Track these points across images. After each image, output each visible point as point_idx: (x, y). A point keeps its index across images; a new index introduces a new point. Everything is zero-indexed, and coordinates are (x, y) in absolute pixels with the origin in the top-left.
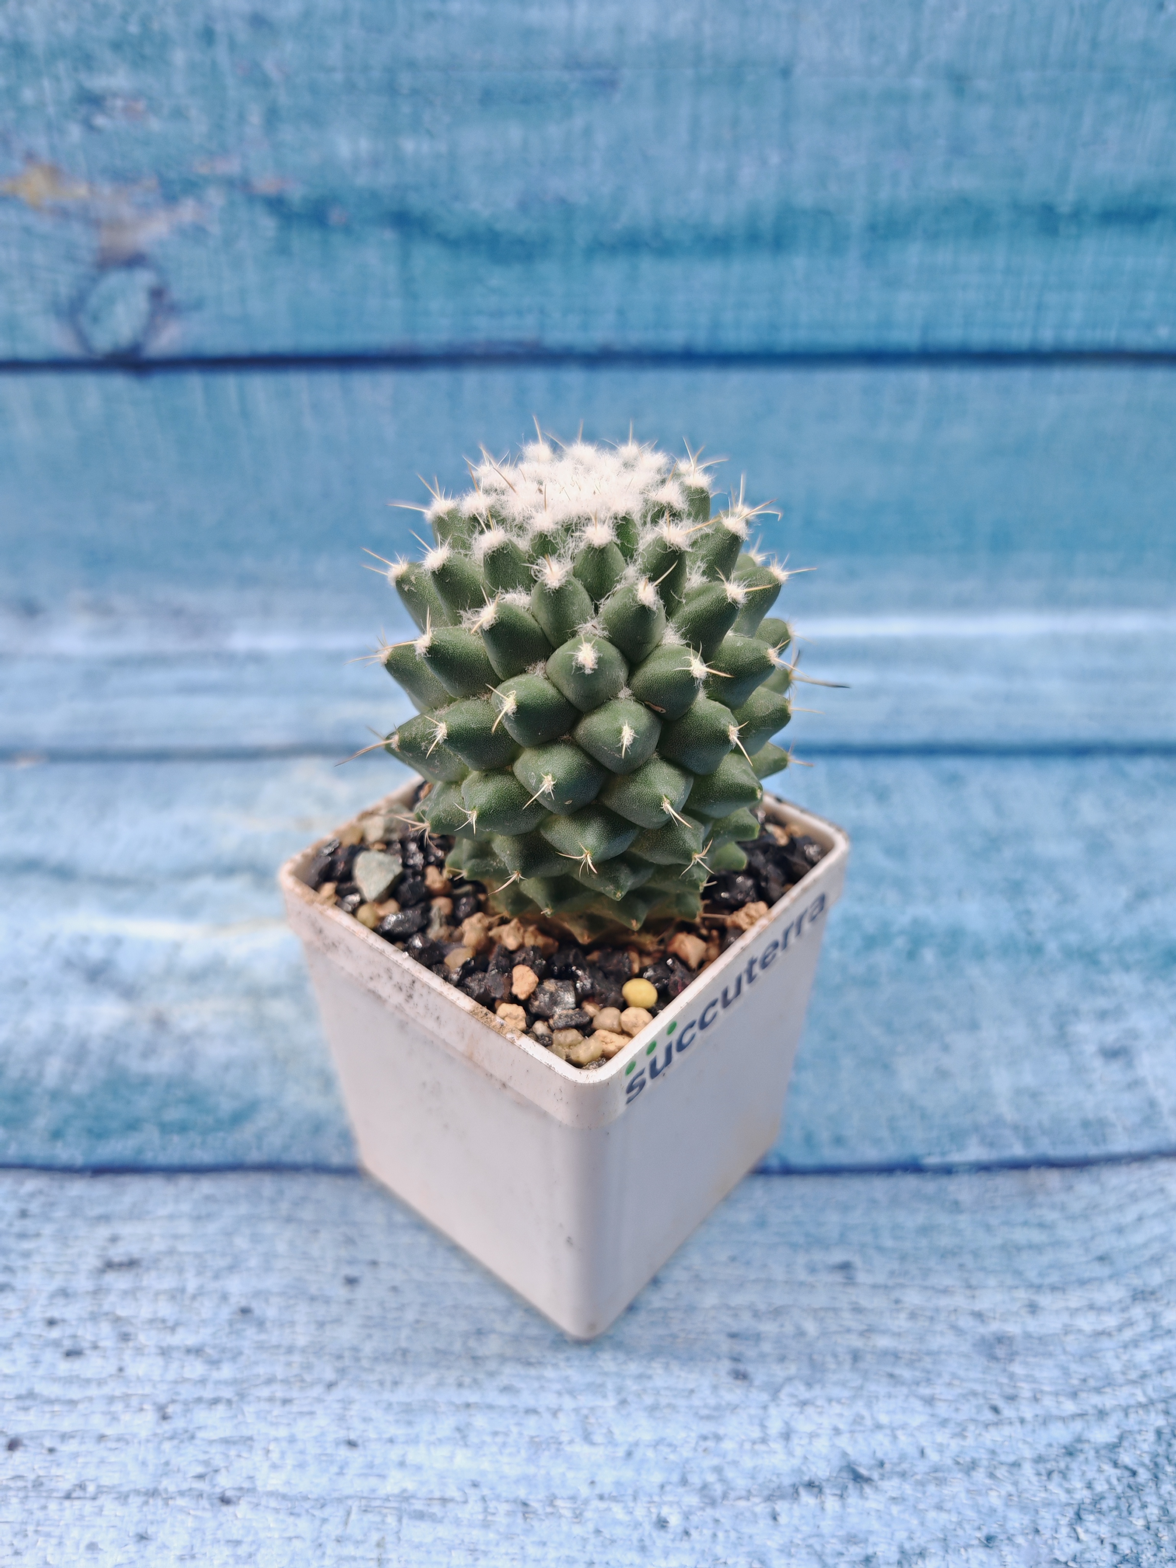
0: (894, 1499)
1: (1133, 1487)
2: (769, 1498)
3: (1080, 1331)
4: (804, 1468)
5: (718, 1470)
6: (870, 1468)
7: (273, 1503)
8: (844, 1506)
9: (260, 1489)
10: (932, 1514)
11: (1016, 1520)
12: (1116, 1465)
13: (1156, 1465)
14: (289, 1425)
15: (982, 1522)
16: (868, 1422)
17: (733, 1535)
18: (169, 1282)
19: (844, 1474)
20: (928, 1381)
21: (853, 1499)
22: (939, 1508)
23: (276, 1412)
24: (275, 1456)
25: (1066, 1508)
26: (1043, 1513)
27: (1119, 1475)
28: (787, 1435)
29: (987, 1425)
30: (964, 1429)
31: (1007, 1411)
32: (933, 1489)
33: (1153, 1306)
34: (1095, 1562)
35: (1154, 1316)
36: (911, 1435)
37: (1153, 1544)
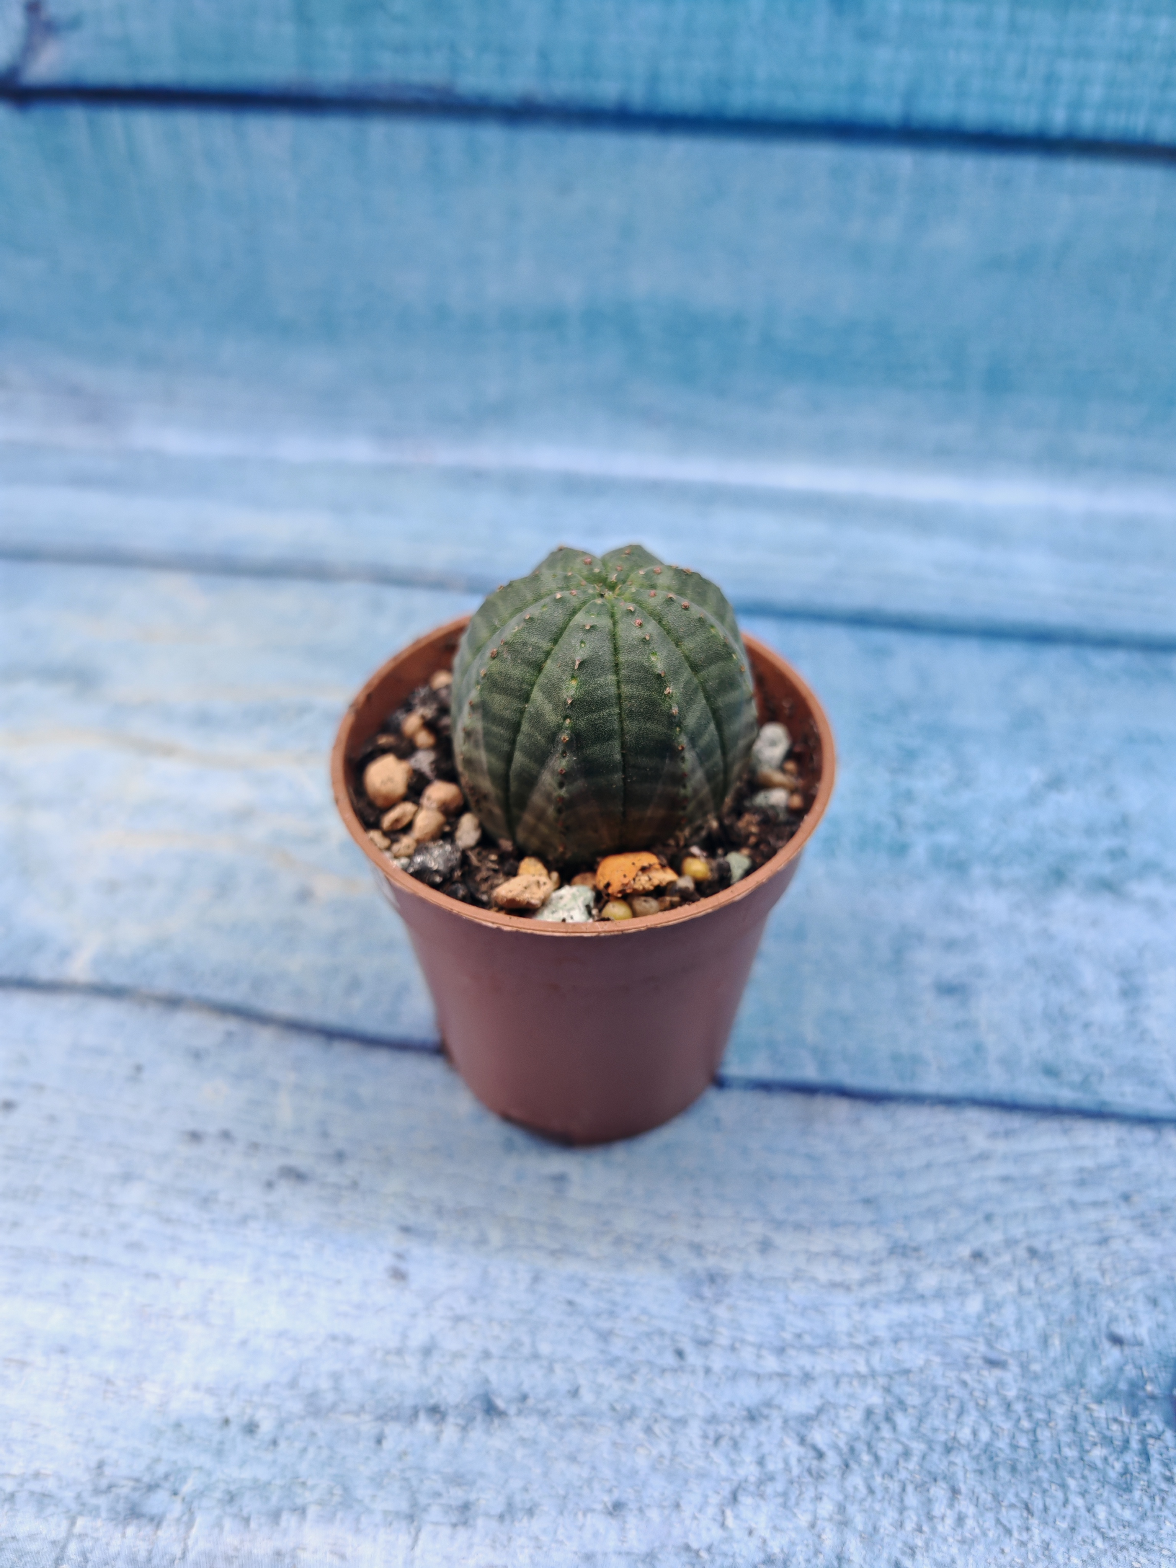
0: (523, 1441)
1: (814, 1472)
2: (381, 1418)
3: (814, 1279)
4: (434, 1390)
6: (509, 1401)
8: (462, 1440)
10: (561, 1465)
11: (658, 1487)
12: (802, 1441)
13: (852, 1450)
15: (616, 1484)
16: (526, 1350)
17: (325, 1453)
20: (612, 1314)
22: (572, 1458)
25: (723, 1484)
26: (692, 1485)
27: (802, 1455)
28: (427, 1351)
29: (663, 1371)
30: (635, 1372)
31: (694, 1358)
32: (574, 1435)
33: (912, 1265)
34: (733, 1556)
35: (909, 1276)
36: (571, 1370)
37: (811, 1547)
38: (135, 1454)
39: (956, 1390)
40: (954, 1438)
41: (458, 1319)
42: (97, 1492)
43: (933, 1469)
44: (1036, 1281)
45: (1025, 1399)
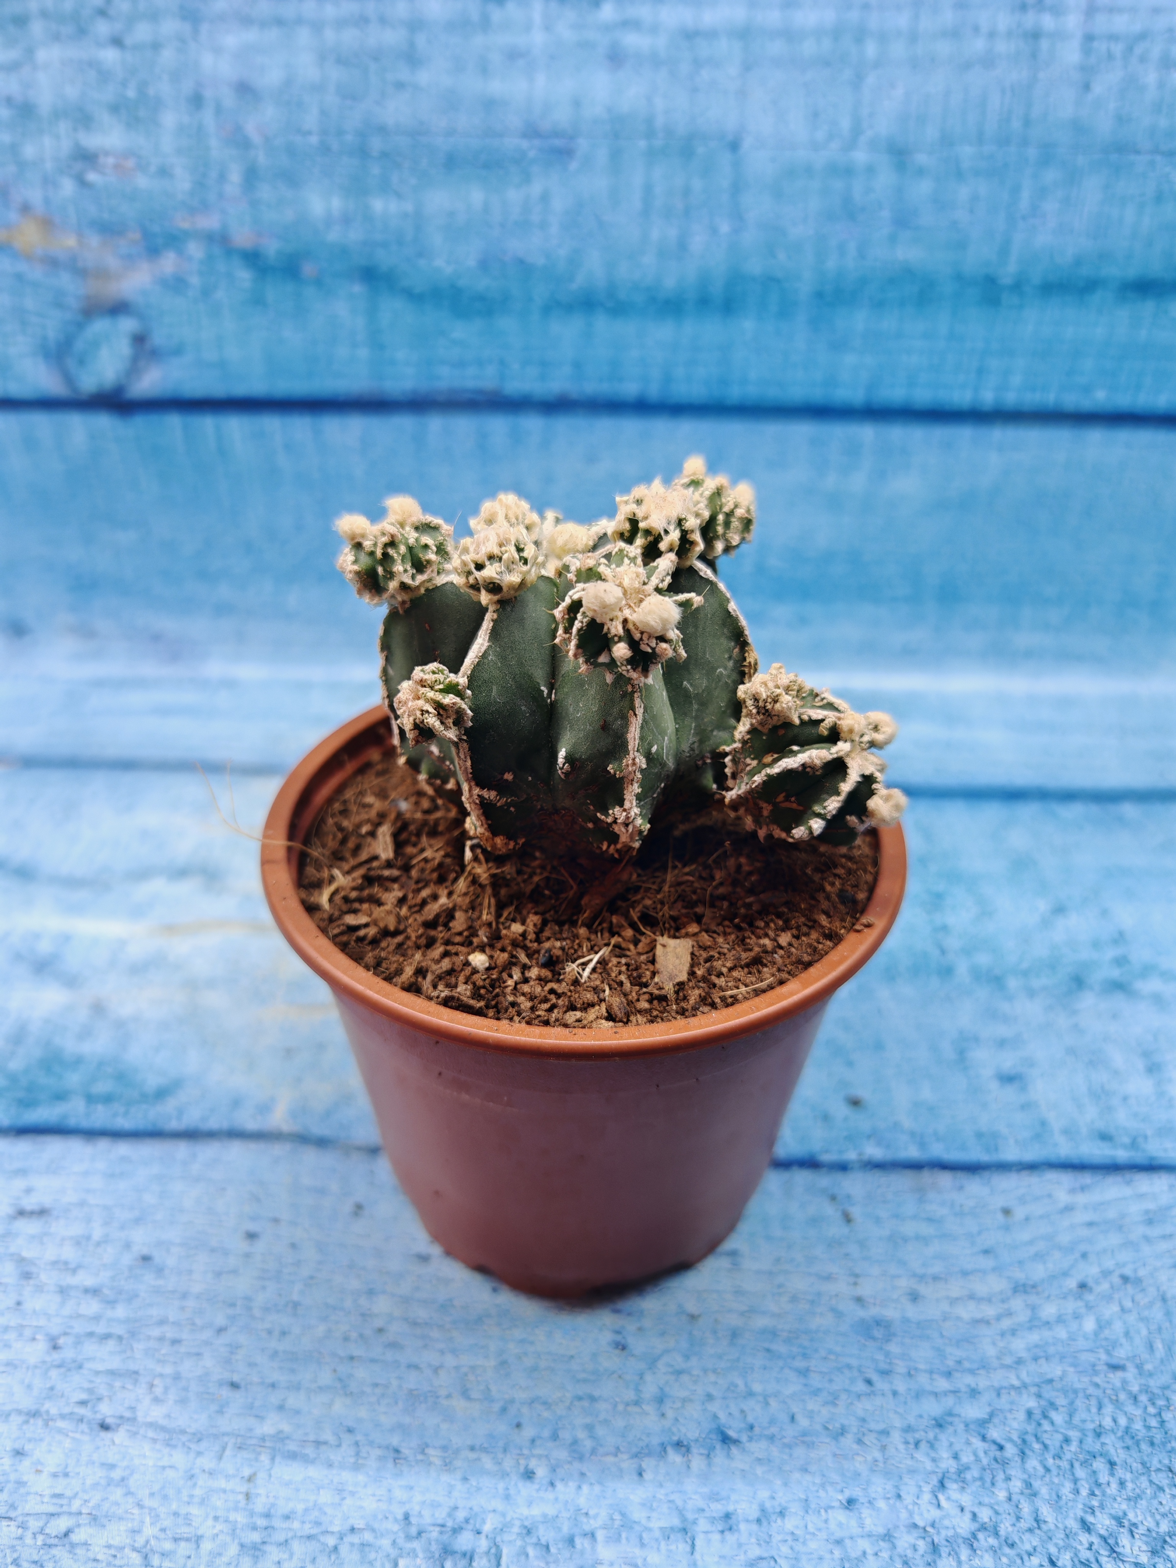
0: (759, 1460)
1: (999, 1460)
2: (636, 1456)
4: (674, 1430)
5: (590, 1428)
6: (740, 1431)
7: (151, 1434)
8: (709, 1465)
9: (140, 1419)
10: (797, 1475)
11: (879, 1483)
12: (984, 1438)
13: (1024, 1441)
14: (175, 1363)
15: (845, 1485)
16: (742, 1390)
17: (597, 1487)
18: (76, 1229)
19: (713, 1436)
20: (805, 1356)
21: (719, 1457)
22: (805, 1470)
23: (163, 1352)
24: (158, 1391)
25: (930, 1475)
26: (906, 1479)
27: (987, 1448)
28: (660, 1399)
29: (859, 1396)
30: (836, 1398)
31: (880, 1384)
32: (800, 1452)
33: (1033, 1299)
34: (954, 1528)
35: (1033, 1308)
36: (784, 1402)
37: (1012, 1514)
38: (435, 1505)
39: (1091, 1390)
40: (1100, 1426)
41: (679, 1373)
42: (409, 1538)
43: (1091, 1450)
44: (1133, 1301)
45: (1147, 1392)
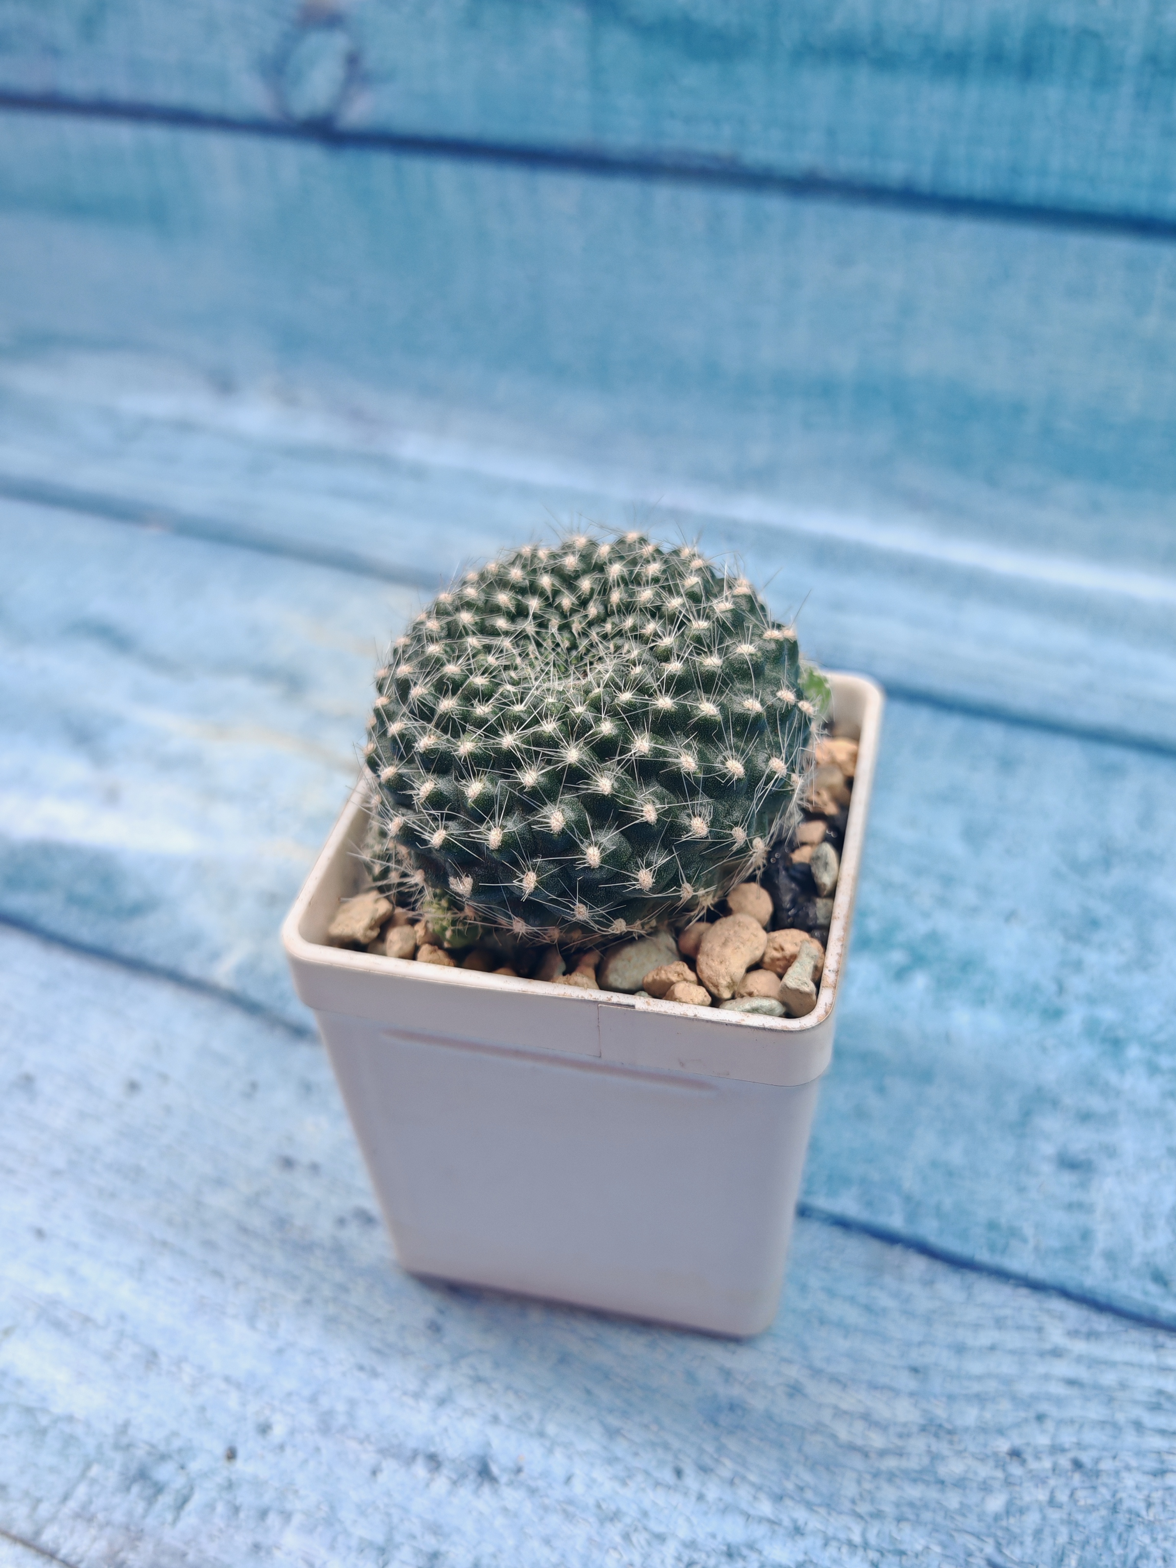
3: (833, 1436)
5: (353, 1403)
6: (504, 1470)
16: (533, 1426)
17: (323, 1470)
19: (473, 1464)
21: (465, 1489)
28: (442, 1401)
29: (658, 1484)
30: (630, 1477)
31: (690, 1481)
32: (555, 1519)
35: (935, 1457)
36: (570, 1458)
44: (1071, 1495)
